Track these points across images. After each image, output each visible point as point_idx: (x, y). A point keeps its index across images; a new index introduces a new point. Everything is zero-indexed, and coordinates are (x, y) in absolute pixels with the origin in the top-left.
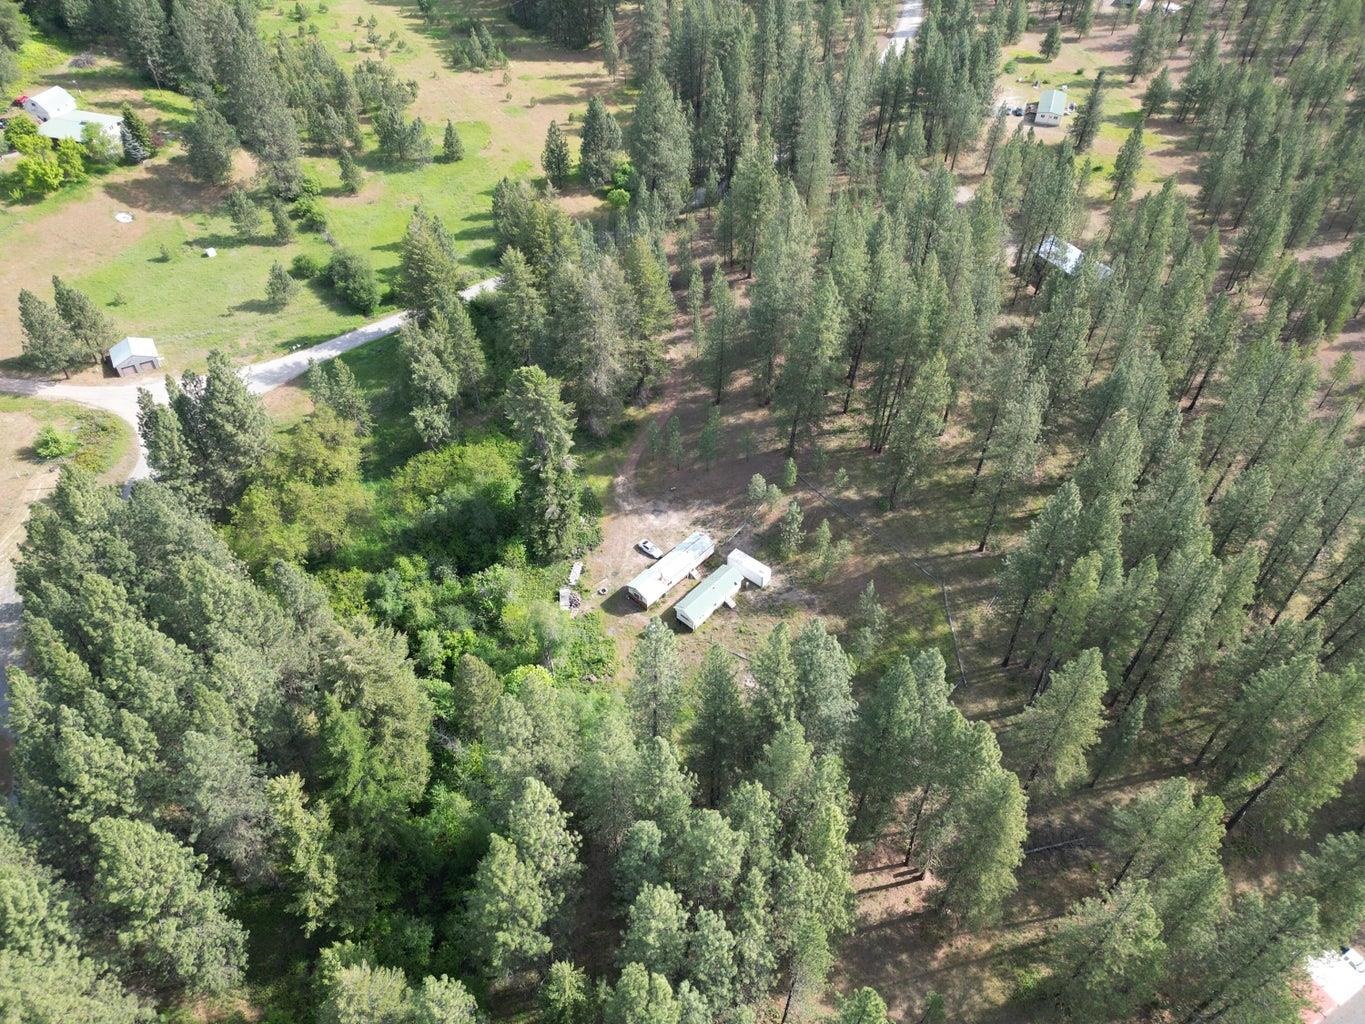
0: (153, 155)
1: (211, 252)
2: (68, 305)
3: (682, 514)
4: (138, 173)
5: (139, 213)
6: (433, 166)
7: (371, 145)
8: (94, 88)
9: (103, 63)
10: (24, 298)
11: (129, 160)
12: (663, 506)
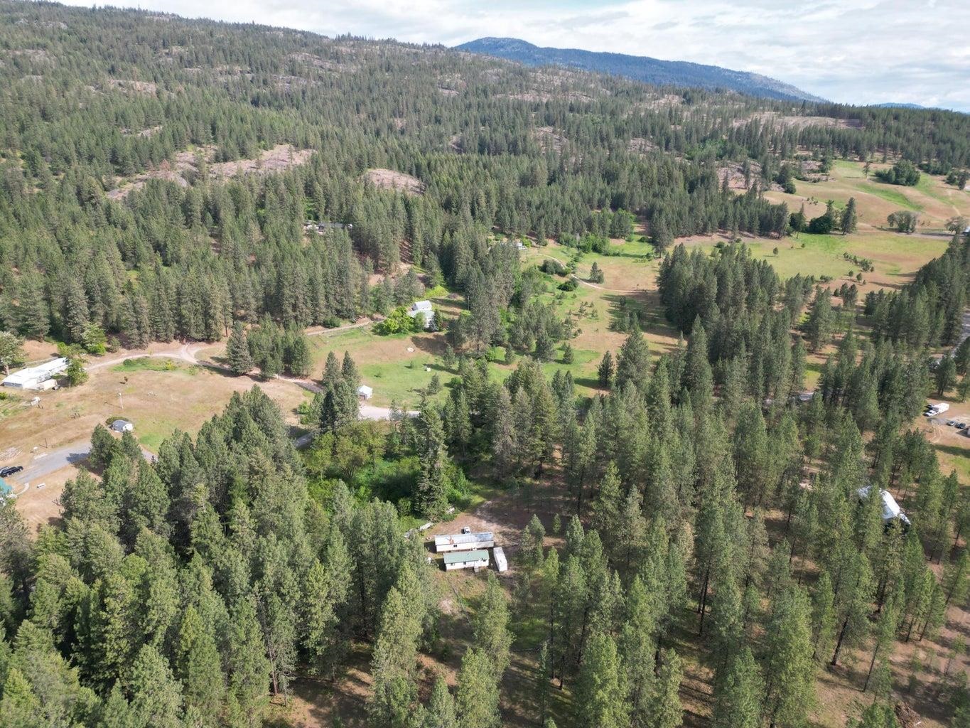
0: (440, 331)
1: (429, 369)
2: (348, 363)
3: (499, 527)
4: (430, 336)
5: (418, 350)
6: (554, 363)
7: (534, 348)
8: (446, 305)
9: (461, 298)
10: (331, 356)
11: (429, 330)
12: (495, 519)
